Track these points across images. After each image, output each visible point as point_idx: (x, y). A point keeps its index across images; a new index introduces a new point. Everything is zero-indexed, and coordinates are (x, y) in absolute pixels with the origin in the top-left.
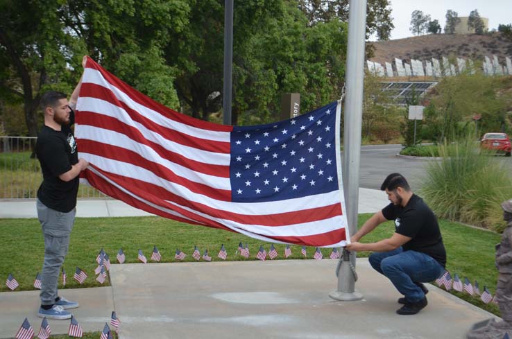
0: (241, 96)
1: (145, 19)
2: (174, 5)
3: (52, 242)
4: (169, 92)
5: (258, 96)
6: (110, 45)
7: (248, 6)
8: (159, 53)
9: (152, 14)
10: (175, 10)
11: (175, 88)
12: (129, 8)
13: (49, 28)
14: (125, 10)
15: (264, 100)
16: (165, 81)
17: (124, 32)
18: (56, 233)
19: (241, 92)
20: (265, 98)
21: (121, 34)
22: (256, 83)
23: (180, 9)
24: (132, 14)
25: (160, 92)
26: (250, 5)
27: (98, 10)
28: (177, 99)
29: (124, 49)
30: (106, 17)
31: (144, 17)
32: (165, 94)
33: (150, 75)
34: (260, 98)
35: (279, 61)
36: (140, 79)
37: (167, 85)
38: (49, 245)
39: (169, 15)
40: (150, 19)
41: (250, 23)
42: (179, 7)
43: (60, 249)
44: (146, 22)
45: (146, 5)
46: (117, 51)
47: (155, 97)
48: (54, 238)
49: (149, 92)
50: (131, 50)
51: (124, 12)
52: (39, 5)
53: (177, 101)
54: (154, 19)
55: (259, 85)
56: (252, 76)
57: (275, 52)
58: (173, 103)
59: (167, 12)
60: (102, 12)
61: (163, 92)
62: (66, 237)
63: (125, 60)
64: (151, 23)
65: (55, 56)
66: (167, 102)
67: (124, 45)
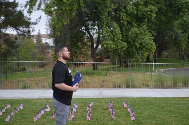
0: (173, 44)
1: (139, 15)
2: (151, 8)
3: (59, 117)
4: (152, 44)
5: (180, 44)
6: (126, 25)
7: (178, 7)
8: (146, 28)
9: (142, 12)
10: (152, 10)
11: (154, 42)
12: (134, 10)
13: (104, 19)
14: (132, 11)
15: (183, 46)
16: (150, 39)
17: (131, 20)
18: (61, 114)
19: (173, 43)
20: (183, 45)
21: (130, 21)
22: (179, 39)
23: (154, 10)
24: (135, 13)
25: (148, 43)
26: (179, 7)
27: (122, 12)
28: (155, 46)
29: (131, 27)
30: (125, 14)
31: (139, 14)
32: (150, 44)
33: (143, 37)
34: (181, 45)
35: (187, 30)
36: (139, 39)
37: (151, 41)
38: (58, 119)
39: (149, 13)
40: (141, 15)
41: (178, 14)
42: (153, 9)
43: (63, 121)
44: (140, 16)
45: (140, 9)
46: (129, 28)
47: (146, 45)
48: (60, 116)
49: (143, 43)
50: (134, 27)
51: (132, 12)
52: (101, 11)
53: (155, 47)
54: (143, 14)
55: (181, 40)
56: (177, 36)
57: (185, 26)
58: (154, 48)
59: (149, 11)
60: (124, 12)
61: (149, 44)
62: (66, 115)
63: (133, 31)
64: (142, 16)
65: (107, 30)
66: (151, 48)
67: (131, 25)
